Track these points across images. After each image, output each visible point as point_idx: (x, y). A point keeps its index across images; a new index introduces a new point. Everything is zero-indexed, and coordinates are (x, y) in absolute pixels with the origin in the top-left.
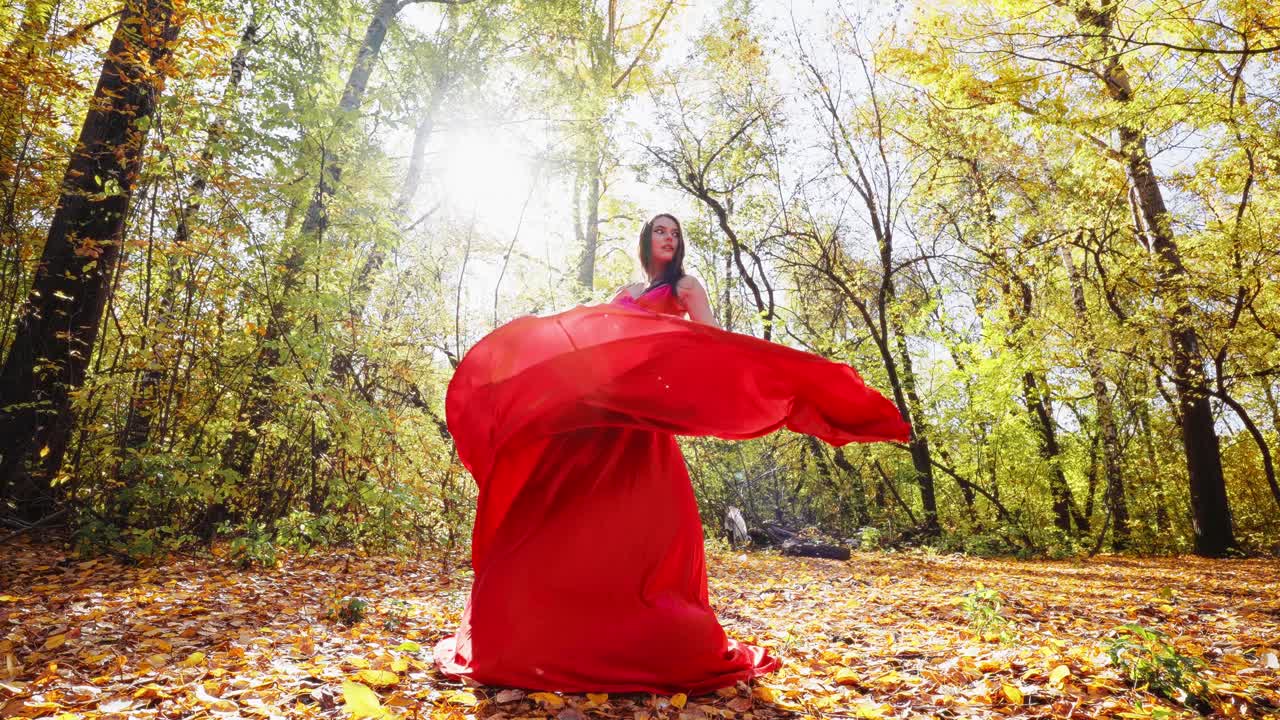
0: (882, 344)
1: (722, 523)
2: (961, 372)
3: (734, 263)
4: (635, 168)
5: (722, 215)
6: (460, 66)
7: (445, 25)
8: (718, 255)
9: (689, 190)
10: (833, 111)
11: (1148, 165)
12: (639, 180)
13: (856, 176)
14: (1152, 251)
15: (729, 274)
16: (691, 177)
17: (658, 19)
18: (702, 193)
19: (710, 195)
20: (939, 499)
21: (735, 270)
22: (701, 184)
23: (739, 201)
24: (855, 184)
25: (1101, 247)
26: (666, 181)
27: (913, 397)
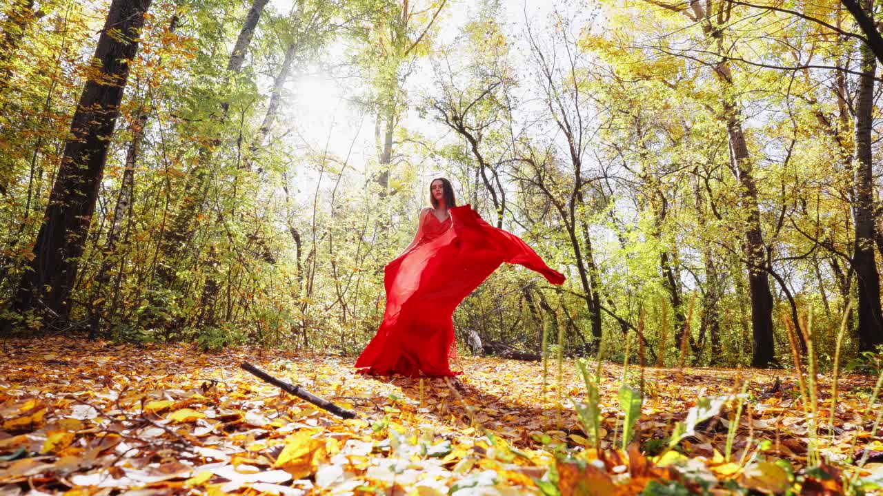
0: (572, 231)
1: (466, 341)
2: (623, 250)
3: (480, 175)
4: (418, 109)
5: (474, 143)
6: (305, 39)
7: (296, 8)
8: (470, 168)
9: (453, 127)
10: (550, 78)
11: (739, 126)
12: (421, 117)
13: (562, 121)
14: (739, 179)
15: (477, 181)
16: (455, 119)
17: (437, 10)
18: (461, 130)
19: (467, 130)
20: (605, 331)
21: (481, 180)
22: (461, 124)
23: (485, 133)
24: (561, 126)
25: (709, 175)
26: (438, 118)
27: (591, 265)
